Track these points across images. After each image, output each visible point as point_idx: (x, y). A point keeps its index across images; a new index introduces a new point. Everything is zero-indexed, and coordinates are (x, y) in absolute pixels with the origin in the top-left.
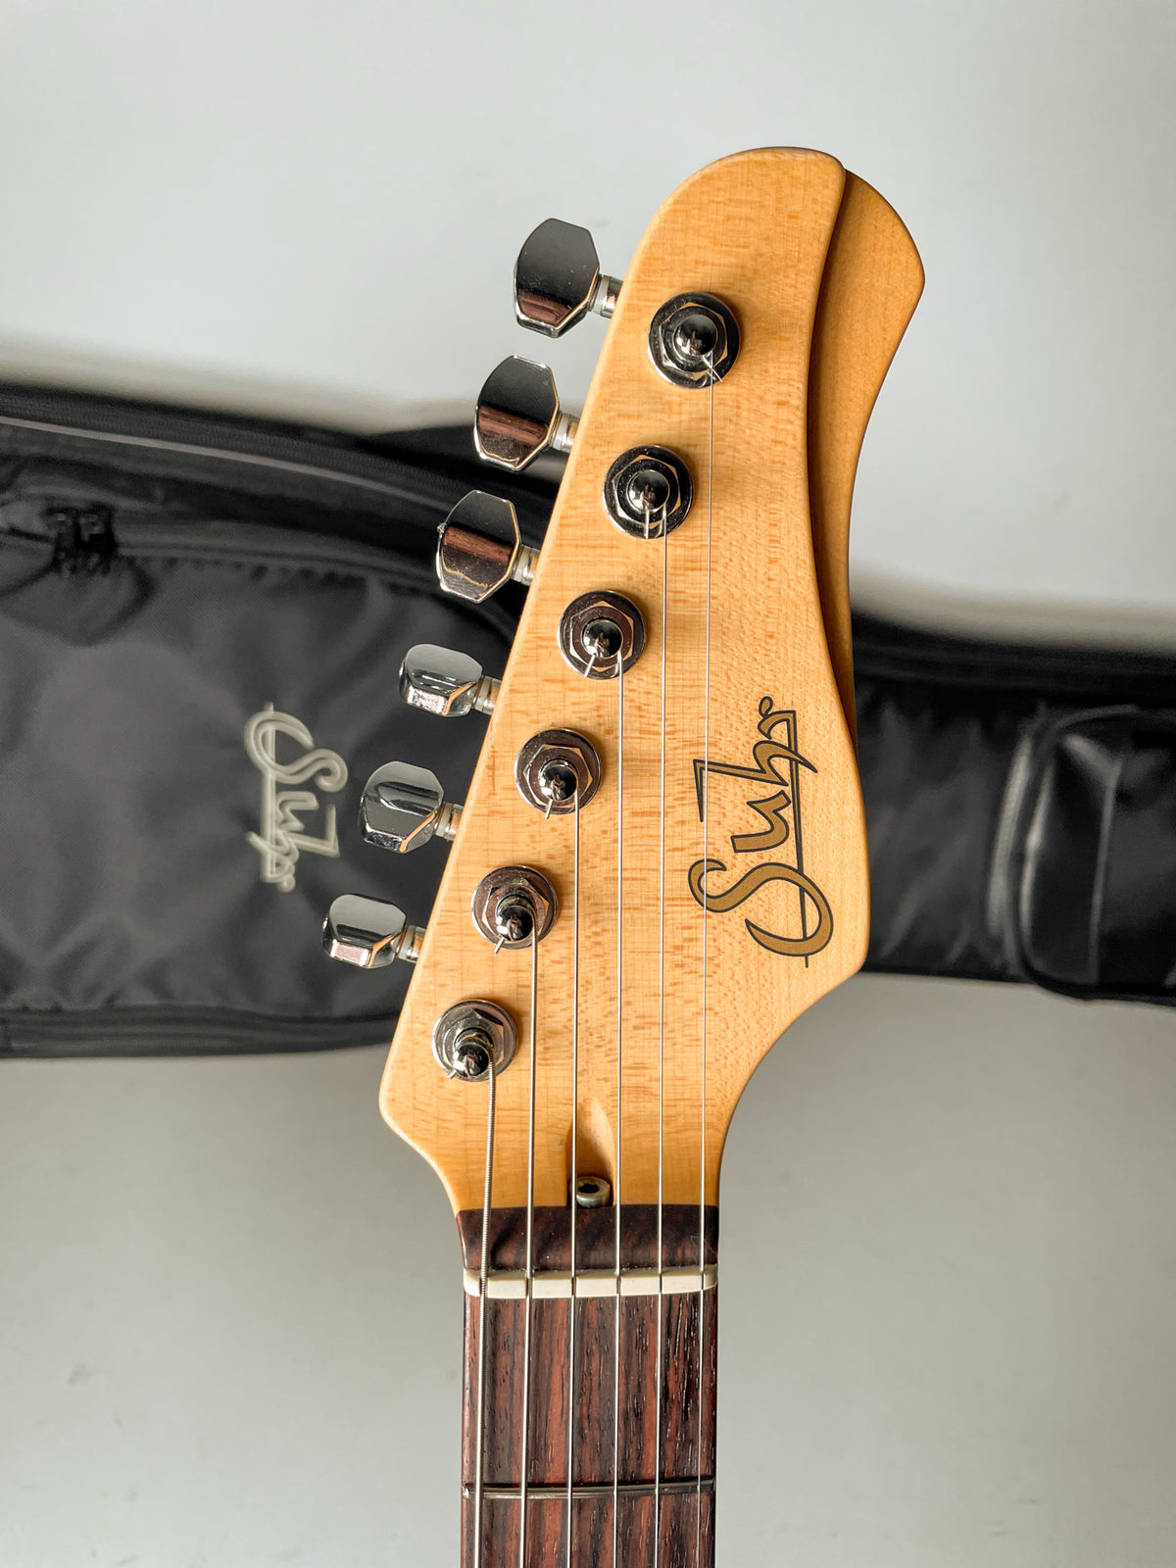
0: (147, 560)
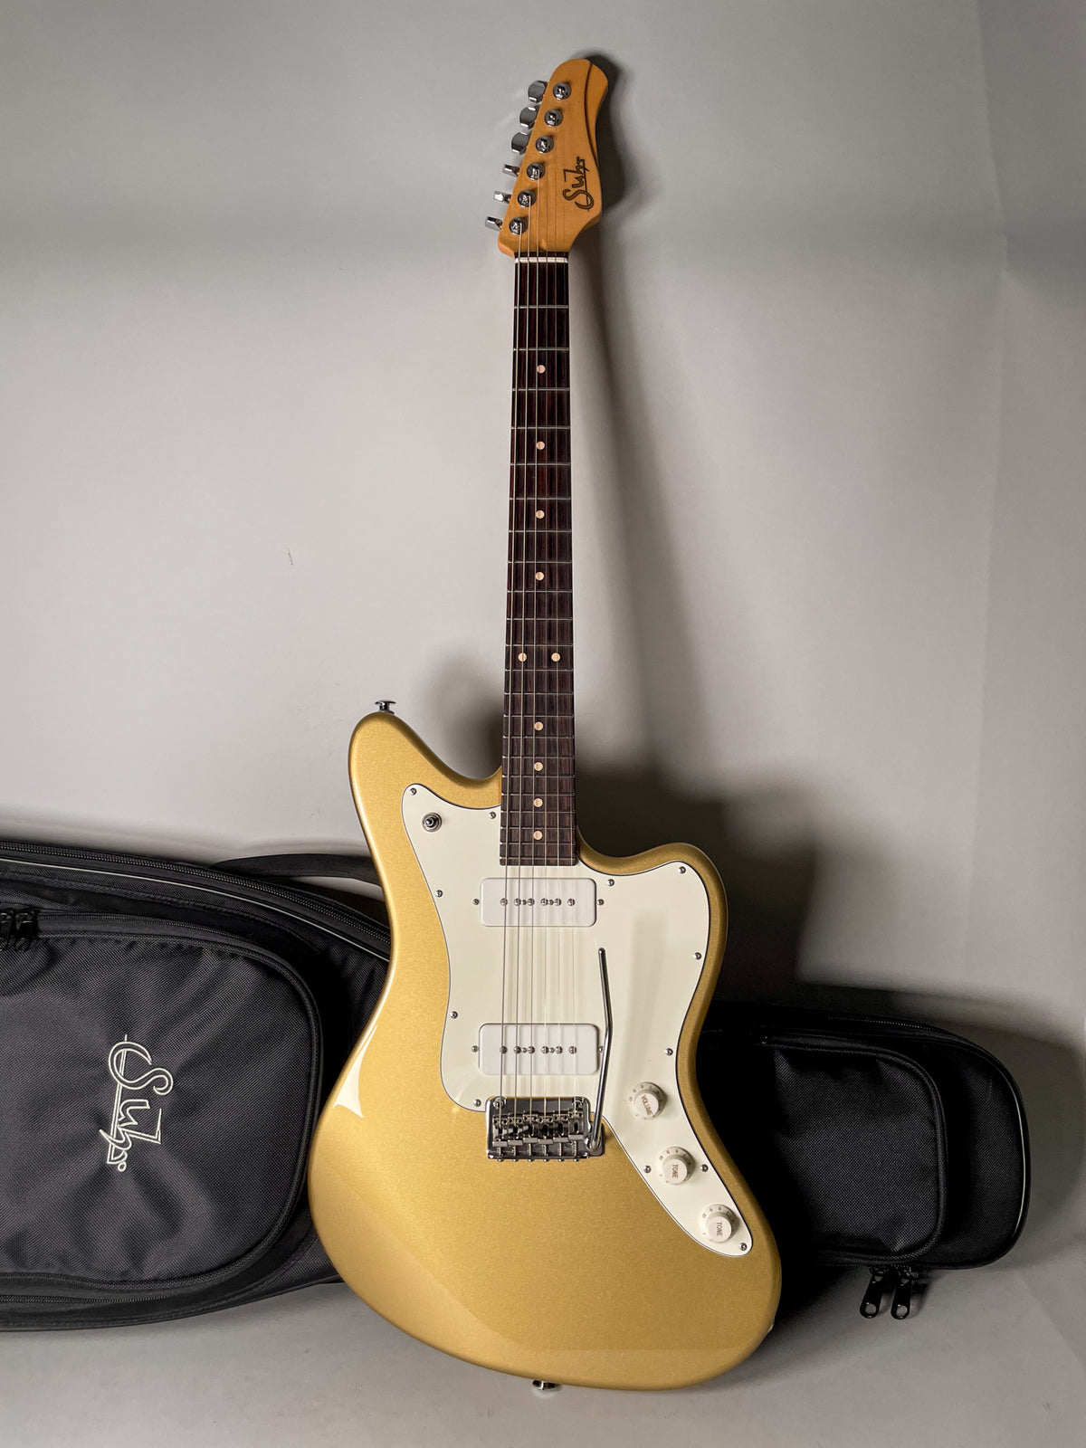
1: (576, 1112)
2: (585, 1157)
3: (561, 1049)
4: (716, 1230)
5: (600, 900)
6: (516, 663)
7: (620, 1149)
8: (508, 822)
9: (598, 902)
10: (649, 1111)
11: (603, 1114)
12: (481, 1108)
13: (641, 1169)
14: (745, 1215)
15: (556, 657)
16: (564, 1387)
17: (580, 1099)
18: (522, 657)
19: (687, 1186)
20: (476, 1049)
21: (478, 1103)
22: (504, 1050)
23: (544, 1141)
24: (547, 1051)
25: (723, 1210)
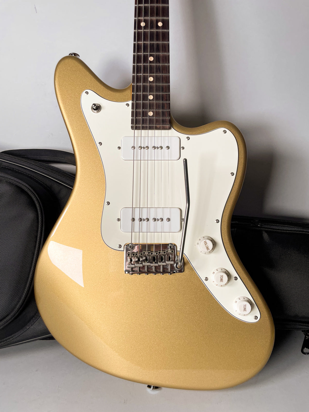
1: (170, 250)
2: (175, 273)
3: (162, 219)
4: (243, 309)
5: (182, 147)
6: (140, 27)
7: (192, 269)
8: (135, 106)
9: (181, 148)
10: (208, 248)
11: (184, 252)
12: (122, 249)
13: (203, 279)
14: (256, 302)
15: (160, 24)
16: (163, 388)
17: (172, 244)
18: (143, 24)
19: (227, 287)
20: (119, 220)
21: (120, 246)
22: (133, 220)
23: (154, 265)
24: (155, 221)
25: (246, 299)
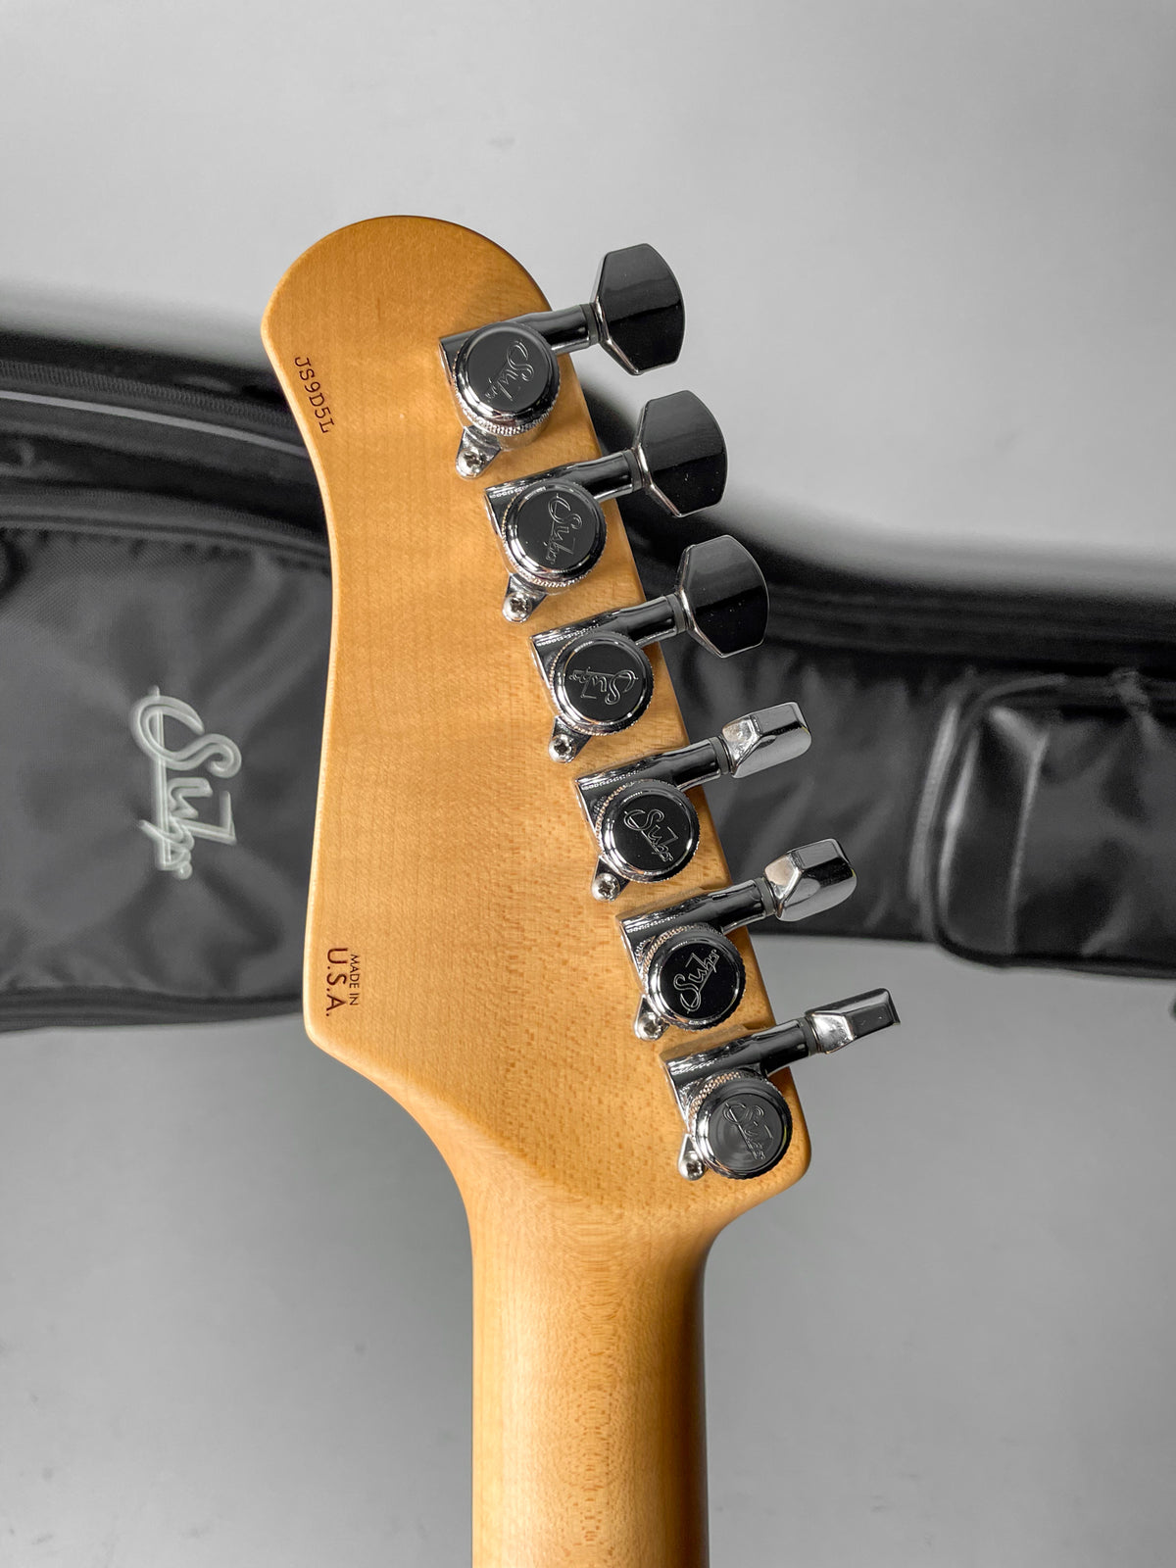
0: (18, 532)
